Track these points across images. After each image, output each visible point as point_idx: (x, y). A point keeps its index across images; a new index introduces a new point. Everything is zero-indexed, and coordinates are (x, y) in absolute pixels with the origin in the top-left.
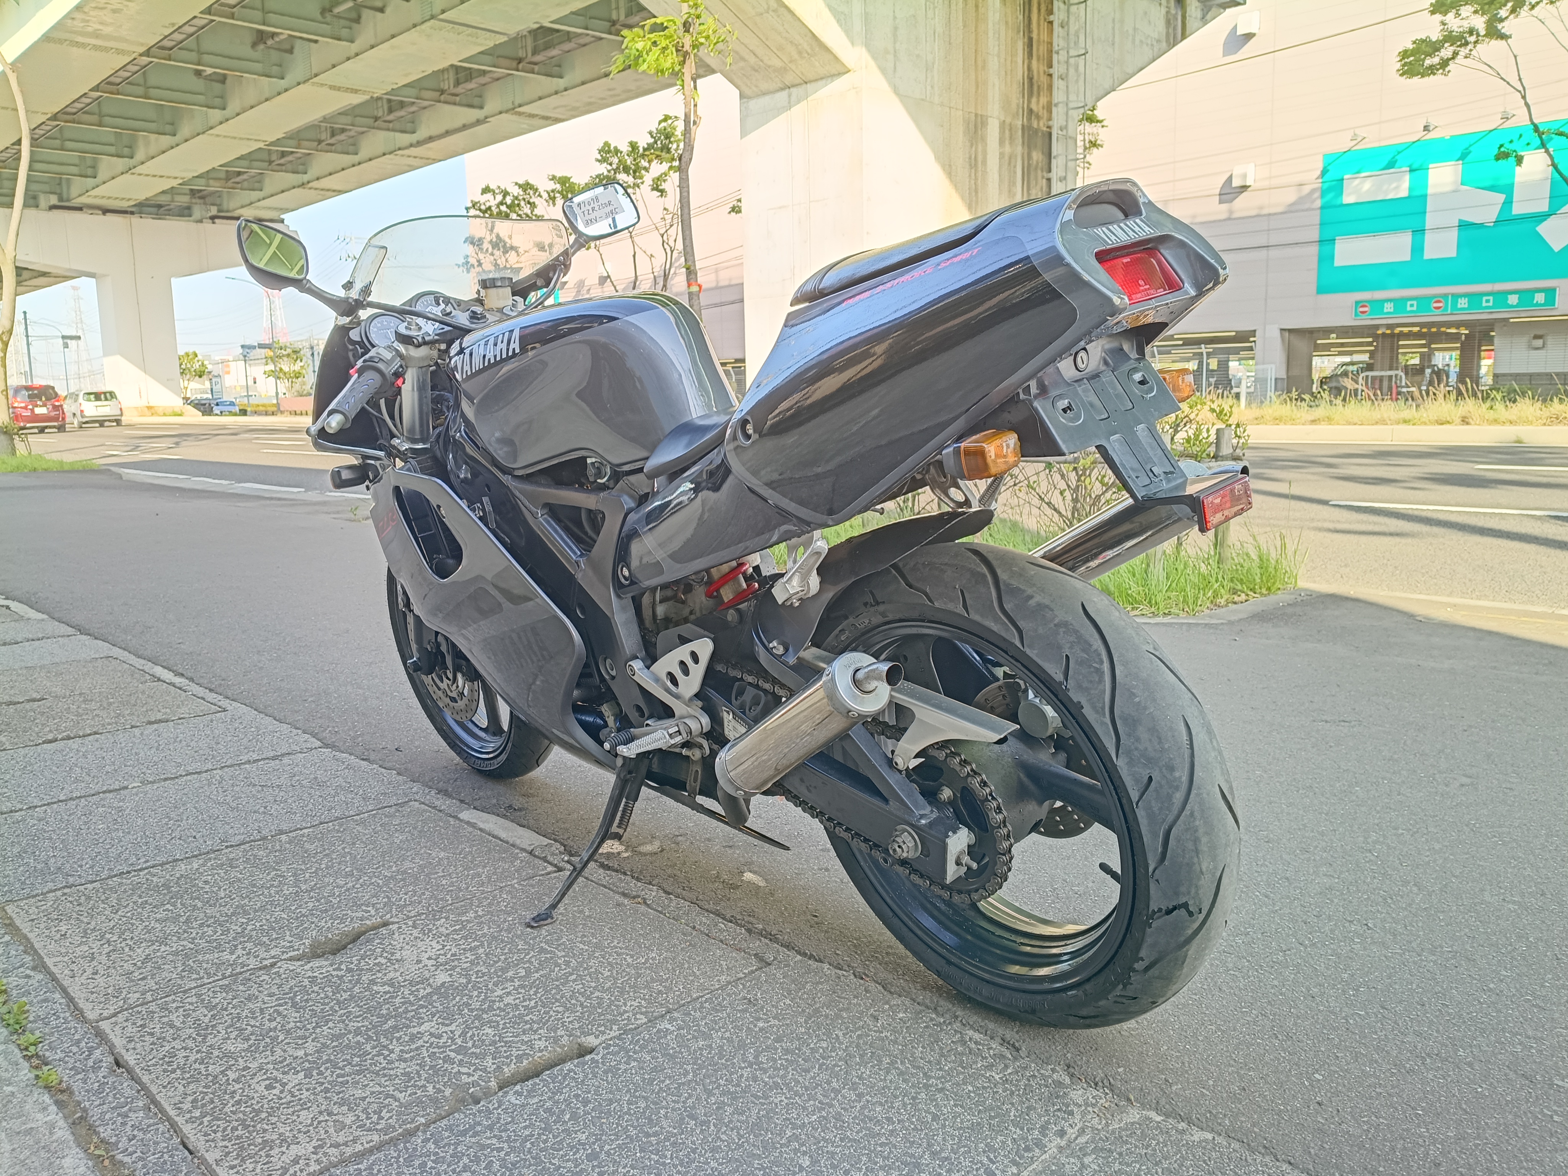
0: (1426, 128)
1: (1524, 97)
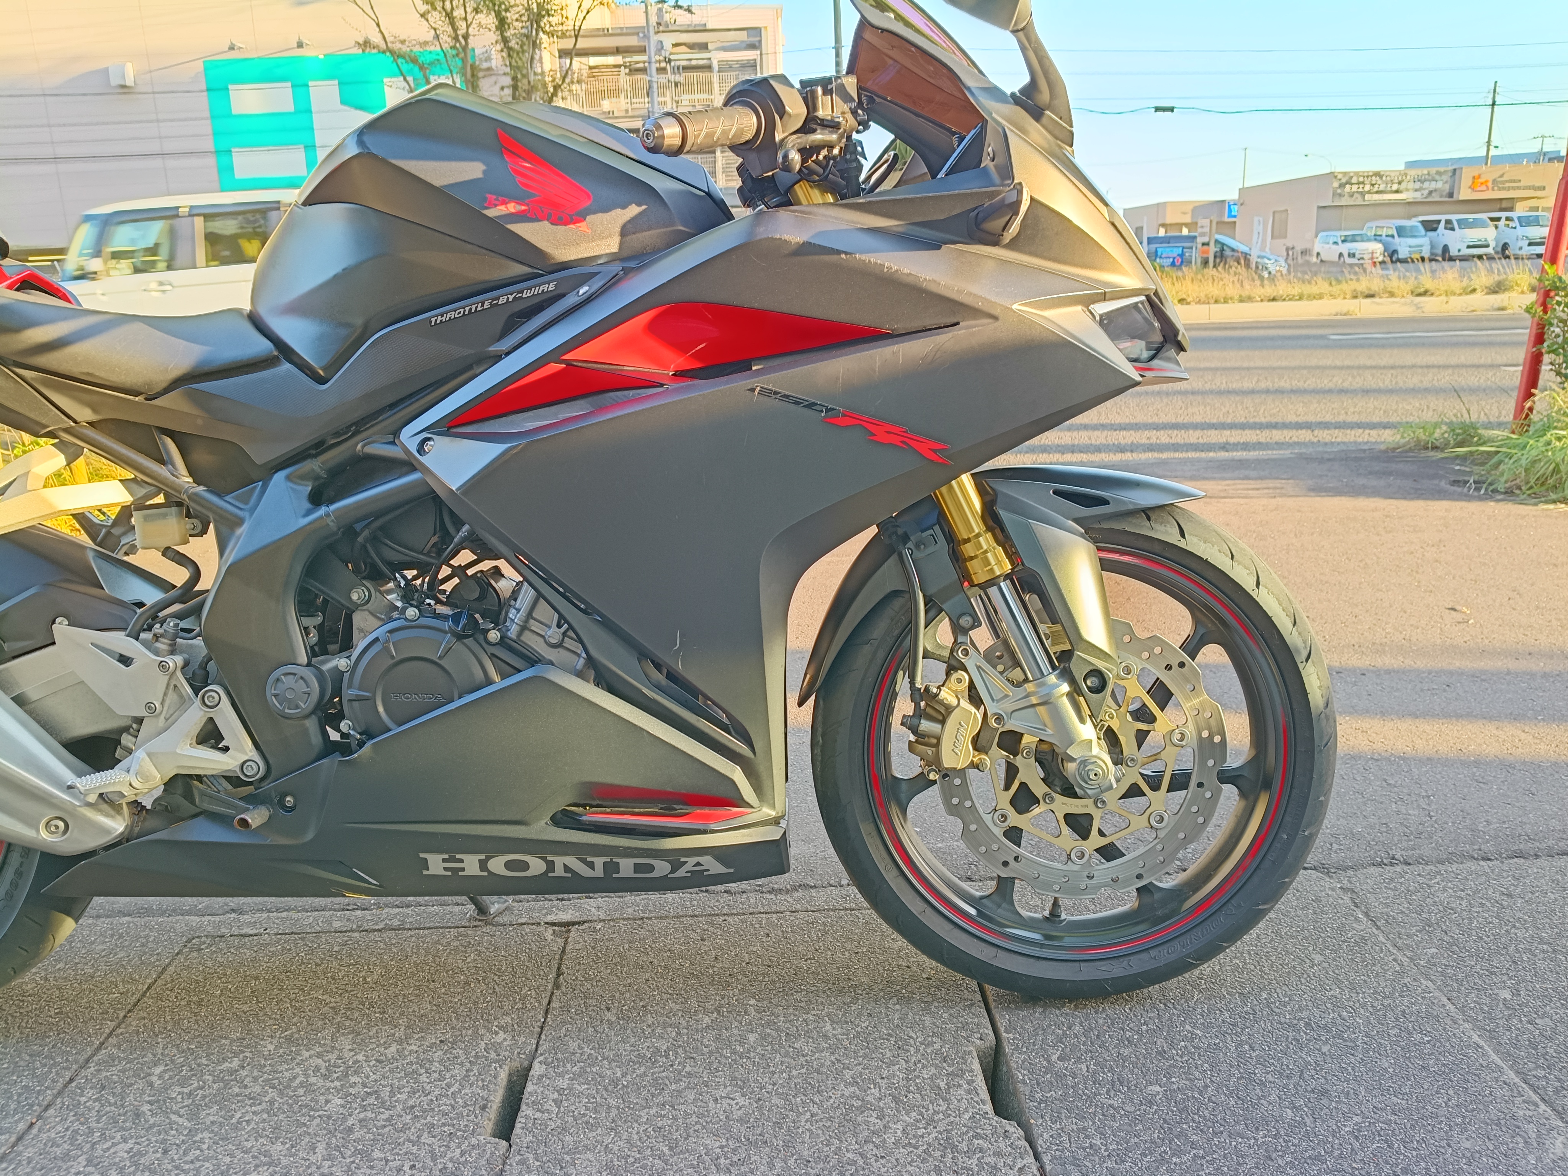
0: (300, 45)
1: (378, 25)
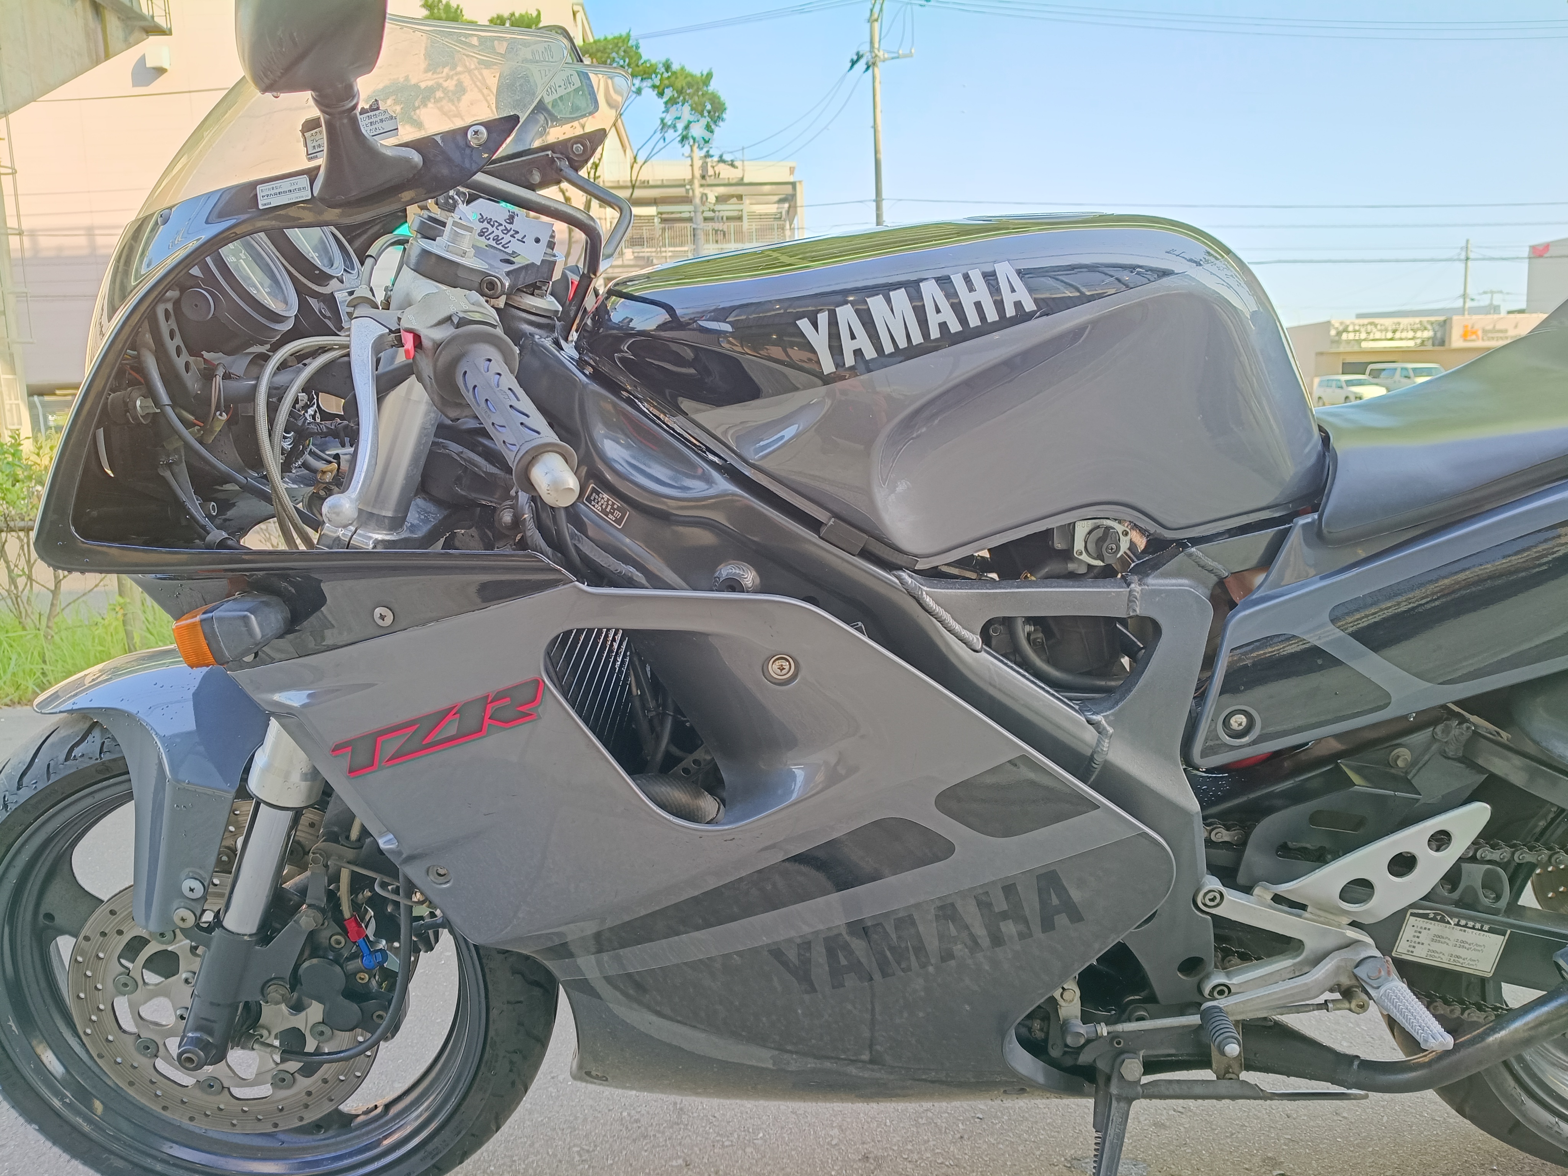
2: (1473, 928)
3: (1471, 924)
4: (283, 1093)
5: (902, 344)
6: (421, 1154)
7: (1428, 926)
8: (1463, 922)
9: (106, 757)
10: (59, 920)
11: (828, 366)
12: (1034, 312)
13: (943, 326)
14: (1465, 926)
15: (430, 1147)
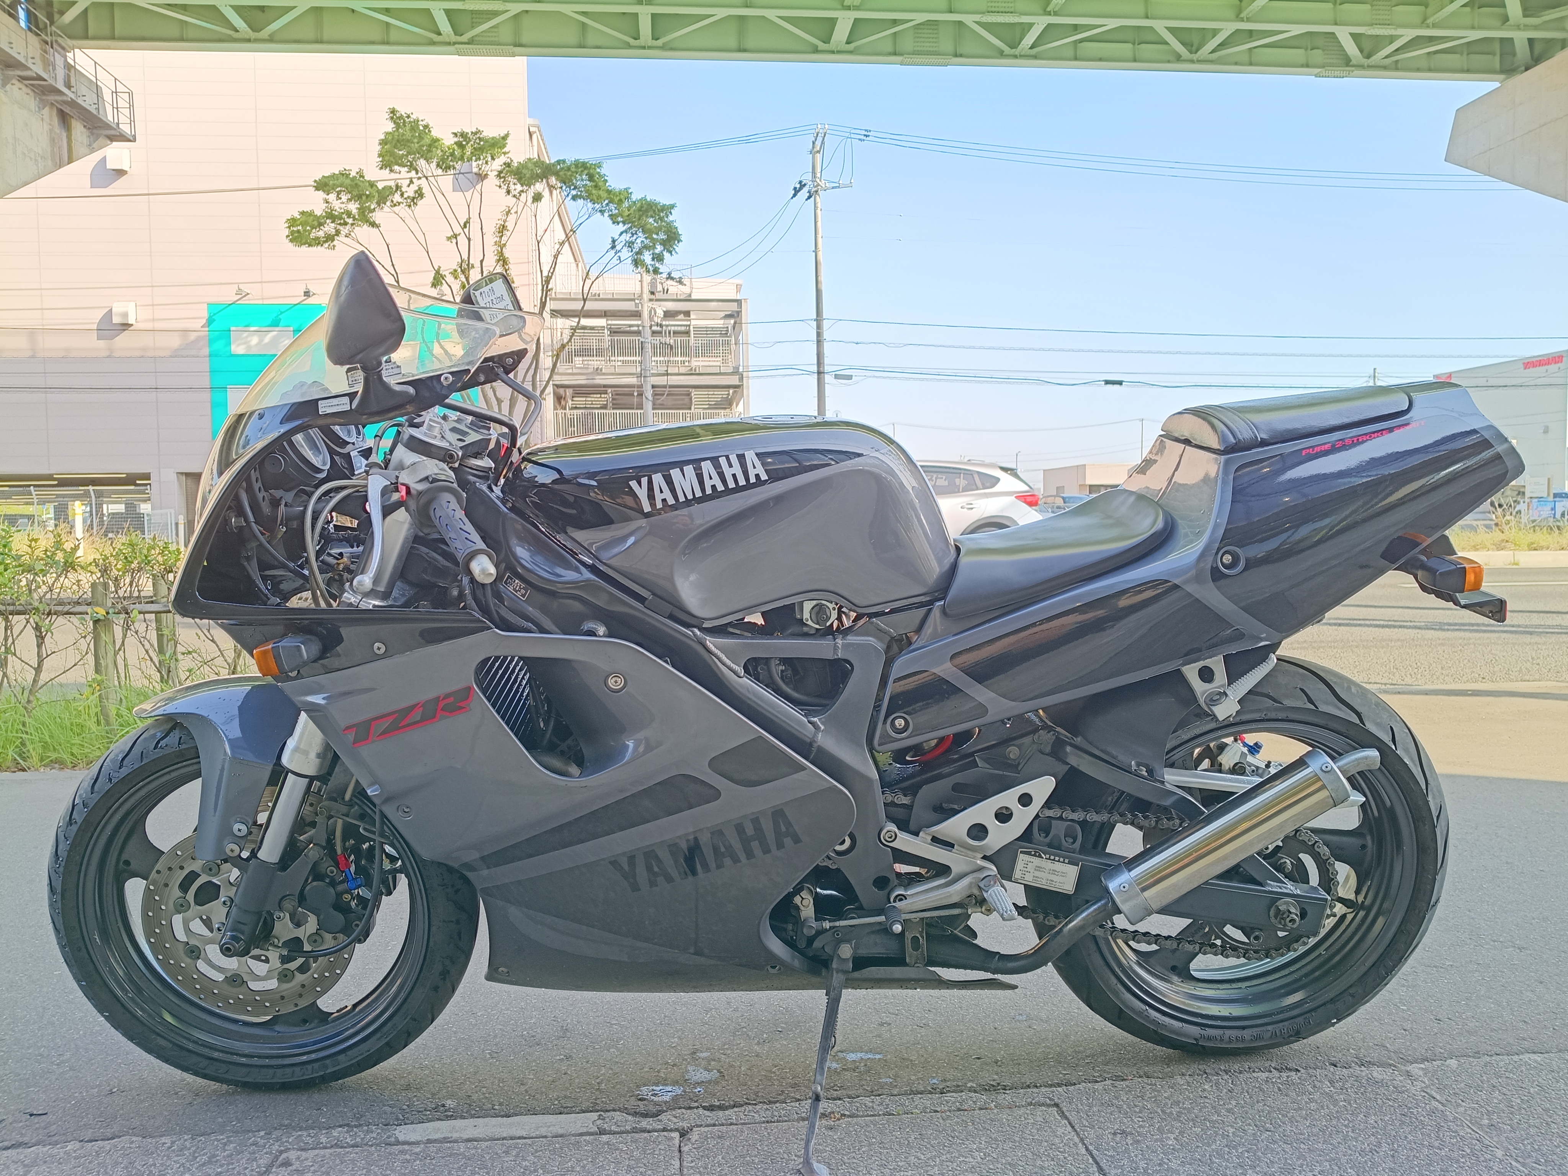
0: (307, 294)
2: (1059, 861)
3: (1057, 858)
4: (286, 986)
5: (690, 497)
6: (378, 1035)
7: (1032, 860)
8: (1052, 857)
9: (183, 747)
10: (134, 866)
11: (647, 508)
12: (766, 481)
13: (714, 487)
14: (1054, 860)
15: (385, 1029)
